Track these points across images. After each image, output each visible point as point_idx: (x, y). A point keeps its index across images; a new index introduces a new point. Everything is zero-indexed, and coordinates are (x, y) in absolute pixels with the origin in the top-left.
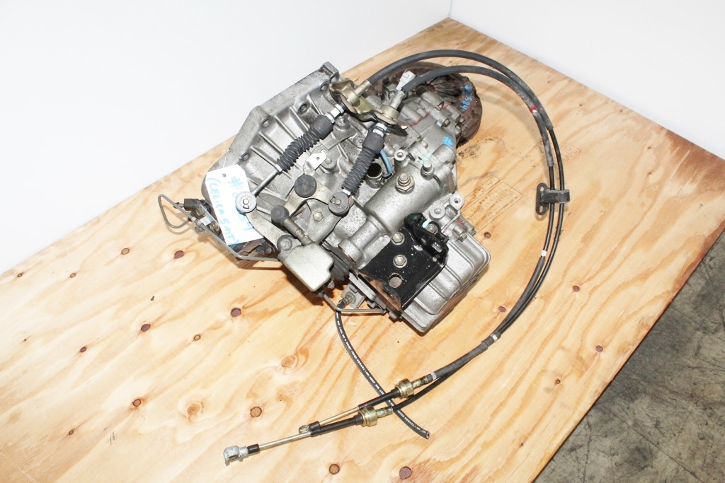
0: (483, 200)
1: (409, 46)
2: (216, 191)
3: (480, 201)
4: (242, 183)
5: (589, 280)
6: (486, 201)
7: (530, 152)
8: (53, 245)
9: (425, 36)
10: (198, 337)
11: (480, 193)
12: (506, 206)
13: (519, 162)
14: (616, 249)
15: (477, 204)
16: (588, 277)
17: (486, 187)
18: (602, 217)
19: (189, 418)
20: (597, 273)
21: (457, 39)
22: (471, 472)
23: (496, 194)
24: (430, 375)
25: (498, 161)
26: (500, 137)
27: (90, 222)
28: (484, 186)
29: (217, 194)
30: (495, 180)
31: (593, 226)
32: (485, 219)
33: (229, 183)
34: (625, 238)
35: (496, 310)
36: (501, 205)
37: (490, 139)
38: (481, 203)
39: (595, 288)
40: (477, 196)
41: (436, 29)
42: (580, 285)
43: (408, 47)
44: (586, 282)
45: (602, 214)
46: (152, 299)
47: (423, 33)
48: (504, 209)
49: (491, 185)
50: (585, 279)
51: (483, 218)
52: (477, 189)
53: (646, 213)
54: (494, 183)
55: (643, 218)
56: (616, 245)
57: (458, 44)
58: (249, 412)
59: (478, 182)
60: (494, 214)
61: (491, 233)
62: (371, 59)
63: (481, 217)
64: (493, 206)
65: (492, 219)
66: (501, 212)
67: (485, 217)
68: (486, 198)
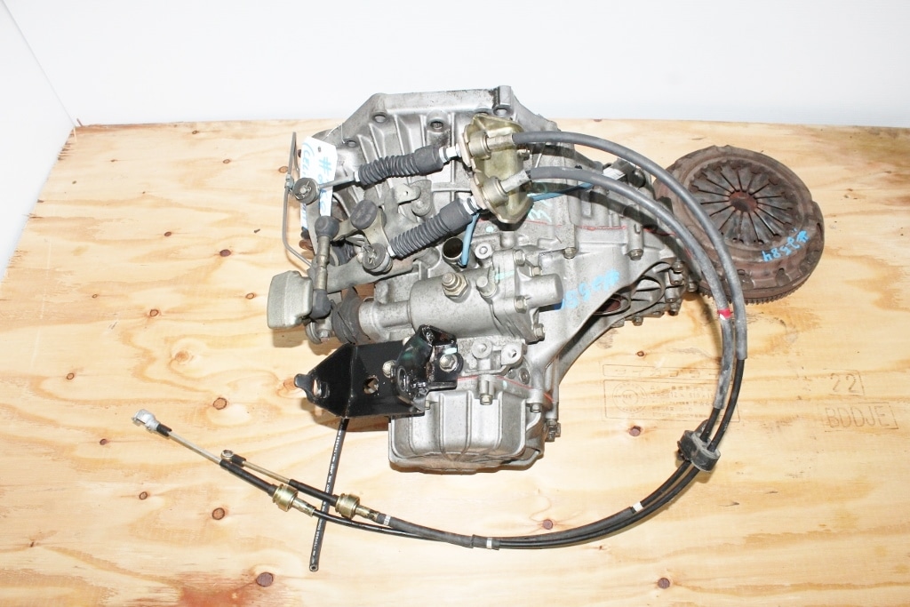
0: (681, 388)
1: (817, 136)
2: (307, 161)
3: (676, 385)
4: (330, 169)
5: (694, 588)
7: (817, 377)
8: (241, 122)
9: (853, 136)
10: (251, 296)
11: (689, 375)
13: (786, 377)
14: (782, 586)
15: (669, 386)
16: (697, 584)
18: (815, 532)
19: (172, 361)
20: (717, 591)
21: (898, 165)
24: (385, 515)
25: (758, 356)
26: (799, 328)
27: (288, 121)
28: (702, 372)
29: (306, 165)
31: (785, 534)
32: (656, 411)
33: (320, 161)
34: (811, 586)
35: (541, 518)
36: (696, 409)
37: (782, 322)
38: (674, 388)
40: (680, 376)
41: (882, 134)
42: (676, 584)
43: (813, 135)
44: (688, 587)
45: (822, 529)
46: (256, 232)
47: (857, 130)
48: (694, 418)
50: (690, 584)
51: (654, 408)
52: (689, 369)
53: (891, 584)
55: (878, 585)
56: (787, 584)
57: (889, 172)
58: (215, 399)
59: (701, 362)
60: (674, 414)
61: (643, 432)
62: (746, 124)
63: (654, 404)
64: (683, 403)
65: (664, 418)
66: (685, 419)
67: (659, 407)
68: (688, 387)
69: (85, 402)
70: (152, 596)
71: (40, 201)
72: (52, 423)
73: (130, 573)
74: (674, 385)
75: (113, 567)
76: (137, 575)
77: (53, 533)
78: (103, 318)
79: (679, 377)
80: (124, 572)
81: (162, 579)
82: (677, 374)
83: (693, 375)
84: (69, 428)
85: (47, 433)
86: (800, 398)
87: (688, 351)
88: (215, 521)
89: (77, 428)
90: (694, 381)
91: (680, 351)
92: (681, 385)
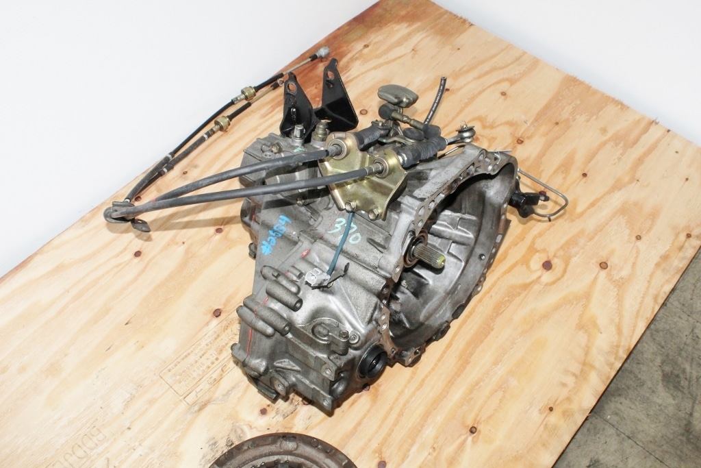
0: (213, 363)
3: (216, 363)
6: (209, 363)
11: (214, 376)
12: (186, 356)
15: (221, 357)
17: (204, 385)
22: (267, 114)
23: (195, 374)
28: (208, 386)
30: (190, 399)
32: (215, 335)
36: (192, 358)
38: (217, 359)
39: (117, 255)
40: (219, 371)
42: (131, 259)
44: (123, 263)
48: (189, 351)
49: (198, 390)
50: (122, 266)
51: (218, 336)
52: (216, 381)
54: (194, 394)
56: (71, 306)
60: (204, 343)
61: (213, 316)
63: (220, 339)
64: (203, 355)
65: (207, 335)
66: (194, 347)
67: (216, 339)
68: (209, 367)
69: (480, 93)
70: (348, 74)
71: (669, 131)
72: (479, 77)
73: (365, 72)
74: (219, 361)
75: (375, 68)
76: (362, 74)
77: (413, 58)
78: (536, 120)
79: (220, 369)
80: (368, 71)
81: (351, 81)
82: (222, 370)
83: (213, 379)
84: (469, 83)
85: (475, 73)
86: (129, 428)
87: (228, 393)
88: (361, 109)
89: (465, 85)
90: (208, 375)
91: (233, 388)
92: (214, 365)
